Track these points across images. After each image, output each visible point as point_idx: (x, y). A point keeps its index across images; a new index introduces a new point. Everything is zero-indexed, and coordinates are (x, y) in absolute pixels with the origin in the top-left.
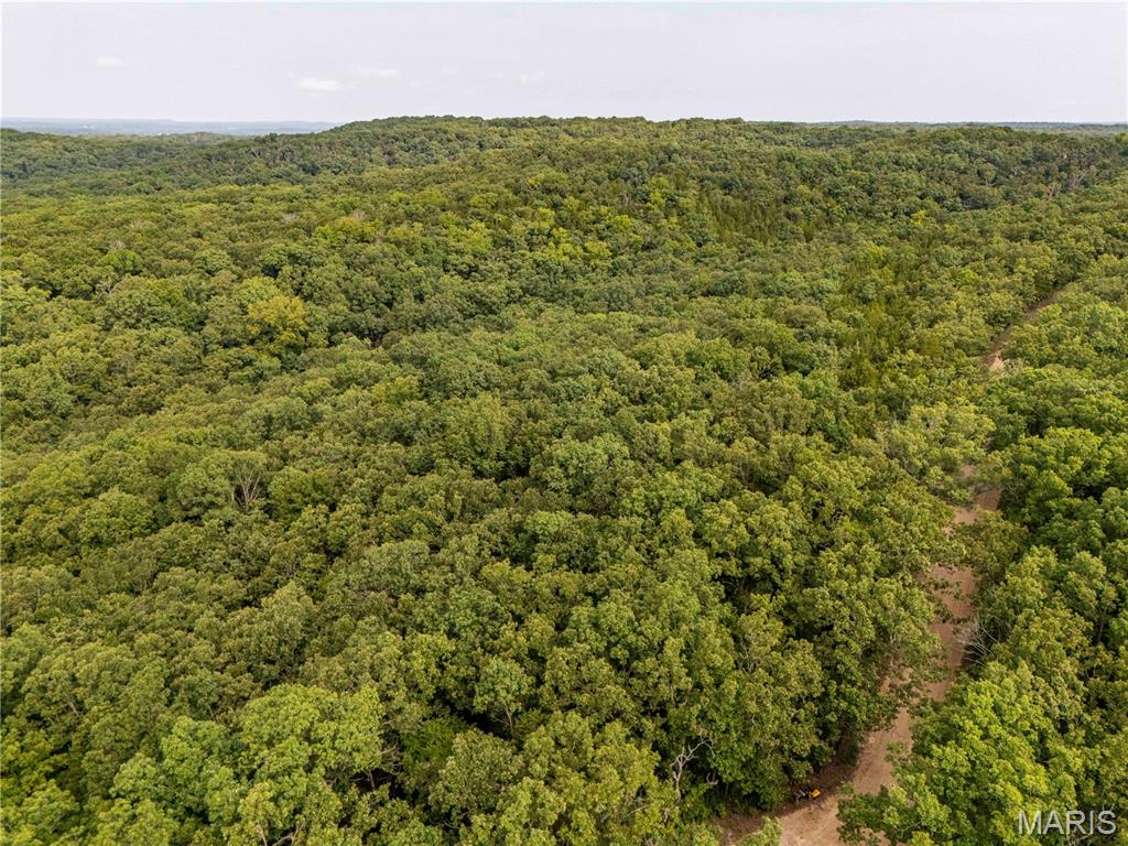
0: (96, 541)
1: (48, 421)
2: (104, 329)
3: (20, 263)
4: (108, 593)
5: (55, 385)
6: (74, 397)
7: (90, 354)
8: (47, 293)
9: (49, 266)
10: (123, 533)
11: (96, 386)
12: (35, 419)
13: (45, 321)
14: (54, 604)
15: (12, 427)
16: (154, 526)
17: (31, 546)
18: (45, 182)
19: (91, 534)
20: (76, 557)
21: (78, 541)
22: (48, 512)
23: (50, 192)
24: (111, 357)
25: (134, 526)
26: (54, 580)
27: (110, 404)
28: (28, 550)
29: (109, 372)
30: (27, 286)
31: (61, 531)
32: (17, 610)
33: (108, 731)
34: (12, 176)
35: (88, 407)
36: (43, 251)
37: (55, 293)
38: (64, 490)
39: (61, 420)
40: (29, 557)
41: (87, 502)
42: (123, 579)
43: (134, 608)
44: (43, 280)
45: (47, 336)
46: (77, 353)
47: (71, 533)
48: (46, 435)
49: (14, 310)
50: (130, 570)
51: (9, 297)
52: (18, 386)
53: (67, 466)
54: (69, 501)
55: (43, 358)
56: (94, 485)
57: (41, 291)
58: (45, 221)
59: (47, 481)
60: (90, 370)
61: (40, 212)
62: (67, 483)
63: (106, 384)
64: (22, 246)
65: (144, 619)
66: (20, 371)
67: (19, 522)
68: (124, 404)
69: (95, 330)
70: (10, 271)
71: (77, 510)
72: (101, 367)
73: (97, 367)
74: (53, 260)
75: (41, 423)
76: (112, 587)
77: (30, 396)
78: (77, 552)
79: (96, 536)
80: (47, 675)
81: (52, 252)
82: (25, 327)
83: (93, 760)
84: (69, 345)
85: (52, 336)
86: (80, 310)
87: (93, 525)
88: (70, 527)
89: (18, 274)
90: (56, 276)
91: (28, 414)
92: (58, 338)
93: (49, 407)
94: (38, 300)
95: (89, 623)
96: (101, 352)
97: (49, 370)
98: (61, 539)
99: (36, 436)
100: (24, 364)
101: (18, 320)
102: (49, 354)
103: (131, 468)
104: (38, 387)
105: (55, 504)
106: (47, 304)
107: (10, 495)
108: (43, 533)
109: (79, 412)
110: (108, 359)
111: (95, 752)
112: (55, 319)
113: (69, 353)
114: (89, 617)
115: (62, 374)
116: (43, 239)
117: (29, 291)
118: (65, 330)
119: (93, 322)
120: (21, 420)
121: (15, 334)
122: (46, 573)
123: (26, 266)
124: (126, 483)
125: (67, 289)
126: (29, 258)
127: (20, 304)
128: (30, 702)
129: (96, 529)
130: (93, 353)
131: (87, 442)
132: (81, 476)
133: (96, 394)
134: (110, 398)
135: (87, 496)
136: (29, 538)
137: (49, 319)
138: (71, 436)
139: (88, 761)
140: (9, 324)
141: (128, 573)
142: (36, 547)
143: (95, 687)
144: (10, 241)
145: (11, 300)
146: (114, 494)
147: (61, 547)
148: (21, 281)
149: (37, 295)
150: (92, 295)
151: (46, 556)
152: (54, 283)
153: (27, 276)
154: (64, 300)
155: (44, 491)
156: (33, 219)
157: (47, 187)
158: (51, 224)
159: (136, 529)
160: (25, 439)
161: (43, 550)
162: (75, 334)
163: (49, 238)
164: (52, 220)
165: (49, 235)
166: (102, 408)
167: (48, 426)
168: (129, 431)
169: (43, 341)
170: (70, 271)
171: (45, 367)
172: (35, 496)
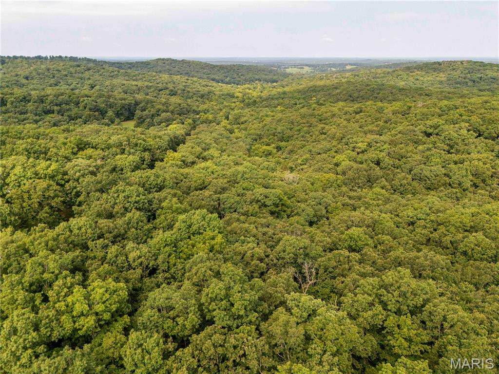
0: (465, 253)
1: (457, 190)
2: (496, 156)
3: (470, 120)
4: (465, 281)
5: (466, 176)
6: (472, 183)
7: (487, 166)
8: (476, 135)
9: (481, 123)
10: (479, 255)
11: (484, 181)
12: (452, 188)
13: (471, 147)
14: (442, 274)
15: (442, 188)
16: (494, 259)
17: (437, 242)
18: (487, 85)
19: (464, 249)
20: (453, 256)
21: (456, 249)
22: (448, 231)
23: (488, 90)
24: (496, 170)
25: (485, 254)
26: (444, 263)
27: (487, 191)
28: (435, 244)
29: (492, 176)
30: (469, 131)
31: (451, 242)
32: (426, 269)
33: (455, 354)
34: (474, 82)
35: (477, 189)
36: (481, 116)
37: (480, 135)
38: (458, 224)
39: (463, 192)
40: (434, 246)
41: (466, 233)
42: (474, 278)
43: (476, 296)
44: (477, 129)
45: (469, 154)
46: (481, 163)
47: (455, 245)
48: (454, 196)
49: (460, 140)
50: (479, 276)
51: (460, 134)
52: (451, 172)
53: (463, 214)
54: (458, 230)
55: (465, 163)
56: (471, 227)
57: (474, 133)
58: (486, 103)
59: (452, 218)
60: (484, 173)
61: (485, 98)
62: (461, 222)
63: (489, 182)
64: (472, 113)
65: (480, 304)
66: (454, 166)
67: (435, 230)
68: (494, 193)
69: (492, 156)
70: (464, 123)
71: (461, 235)
72: (490, 173)
73: (488, 172)
74: (484, 121)
75: (454, 190)
76: (467, 279)
77: (454, 177)
78: (454, 254)
79: (466, 251)
80: (435, 309)
81: (484, 117)
82: (461, 147)
83: (445, 362)
84: (479, 160)
85: (472, 154)
86: (489, 145)
87: (466, 246)
88: (456, 242)
89: (467, 125)
90: (483, 128)
91: (450, 185)
92: (474, 155)
93: (460, 184)
94: (471, 137)
95: (453, 291)
96: (492, 166)
97: (466, 168)
98: (449, 245)
99: (450, 195)
100: (456, 163)
101: (460, 144)
102: (468, 162)
103: (491, 226)
104: (458, 174)
105: (453, 229)
106: (475, 140)
107: (435, 218)
108: (444, 240)
109: (472, 190)
110: (494, 170)
111: (446, 359)
112: (476, 147)
113: (477, 163)
114: (454, 288)
115: (471, 172)
116: (483, 111)
117: (469, 133)
118: (478, 152)
119: (492, 151)
120: (446, 186)
121: (457, 150)
122: (441, 259)
123: (471, 122)
124: (486, 232)
125: (486, 134)
126: (474, 118)
127: (463, 138)
128: (425, 316)
129: (467, 248)
130: (488, 166)
131: (473, 206)
132: (468, 221)
133: (482, 184)
134: (488, 188)
135: (466, 231)
136: (437, 239)
137: (473, 146)
138: (466, 200)
139: (442, 361)
140: (456, 145)
141: (477, 277)
142: (439, 244)
143: (452, 326)
144: (468, 110)
145: (460, 135)
146: (480, 235)
147: (448, 248)
148: (467, 128)
149: (472, 135)
150: (496, 139)
151: (441, 250)
152: (481, 131)
153: (470, 126)
154: (483, 139)
155: (450, 222)
156: (481, 101)
157: (488, 87)
158: (488, 104)
159: (485, 256)
160: (445, 195)
161: (441, 246)
162: (482, 155)
163: (486, 111)
164: (489, 103)
165: (486, 109)
166: (483, 192)
167: (457, 192)
168: (494, 207)
169: (468, 156)
170: (490, 127)
171: (465, 167)
172: (445, 222)
